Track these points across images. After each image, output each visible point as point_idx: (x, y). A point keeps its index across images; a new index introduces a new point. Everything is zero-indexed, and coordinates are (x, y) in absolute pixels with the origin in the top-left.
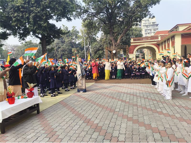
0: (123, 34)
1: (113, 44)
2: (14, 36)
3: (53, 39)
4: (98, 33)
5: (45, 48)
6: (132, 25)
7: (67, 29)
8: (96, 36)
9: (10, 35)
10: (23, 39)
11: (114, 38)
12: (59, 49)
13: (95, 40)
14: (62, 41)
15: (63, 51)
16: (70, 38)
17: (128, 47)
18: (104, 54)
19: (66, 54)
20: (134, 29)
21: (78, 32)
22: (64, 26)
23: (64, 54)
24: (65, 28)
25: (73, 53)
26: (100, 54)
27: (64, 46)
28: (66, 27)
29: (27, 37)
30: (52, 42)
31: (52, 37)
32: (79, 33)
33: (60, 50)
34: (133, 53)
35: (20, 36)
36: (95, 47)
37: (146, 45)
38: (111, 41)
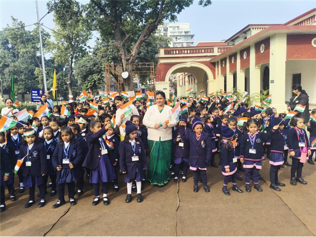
0: (144, 37)
1: (123, 57)
4: (90, 38)
6: (164, 18)
7: (23, 27)
8: (85, 45)
11: (124, 45)
13: (84, 53)
14: (14, 54)
16: (30, 46)
17: (153, 67)
18: (103, 81)
19: (23, 81)
20: (158, 38)
21: (48, 35)
22: (14, 20)
23: (16, 79)
24: (18, 24)
25: (37, 77)
26: (95, 81)
28: (21, 22)
32: (51, 37)
33: (7, 70)
34: (164, 80)
36: (83, 66)
37: (189, 63)
38: (118, 51)
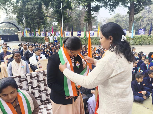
2: (105, 8)
3: (143, 6)
5: (133, 18)
9: (101, 7)
10: (113, 11)
12: (144, 19)
15: (148, 20)
27: (150, 16)
29: (116, 8)
30: (141, 10)
31: (142, 4)
35: (110, 8)
